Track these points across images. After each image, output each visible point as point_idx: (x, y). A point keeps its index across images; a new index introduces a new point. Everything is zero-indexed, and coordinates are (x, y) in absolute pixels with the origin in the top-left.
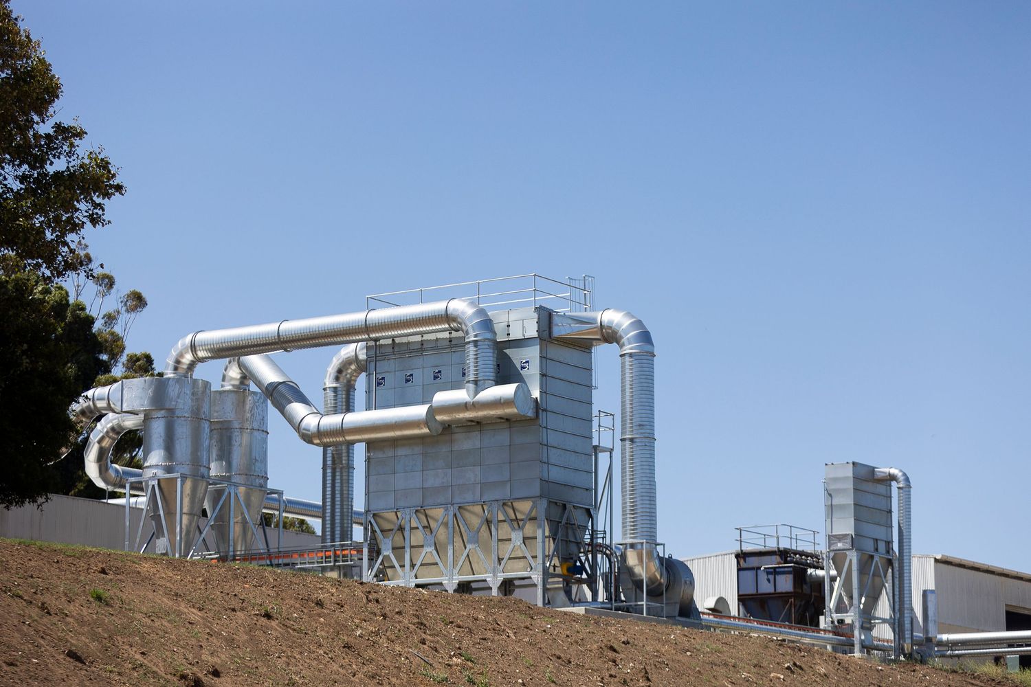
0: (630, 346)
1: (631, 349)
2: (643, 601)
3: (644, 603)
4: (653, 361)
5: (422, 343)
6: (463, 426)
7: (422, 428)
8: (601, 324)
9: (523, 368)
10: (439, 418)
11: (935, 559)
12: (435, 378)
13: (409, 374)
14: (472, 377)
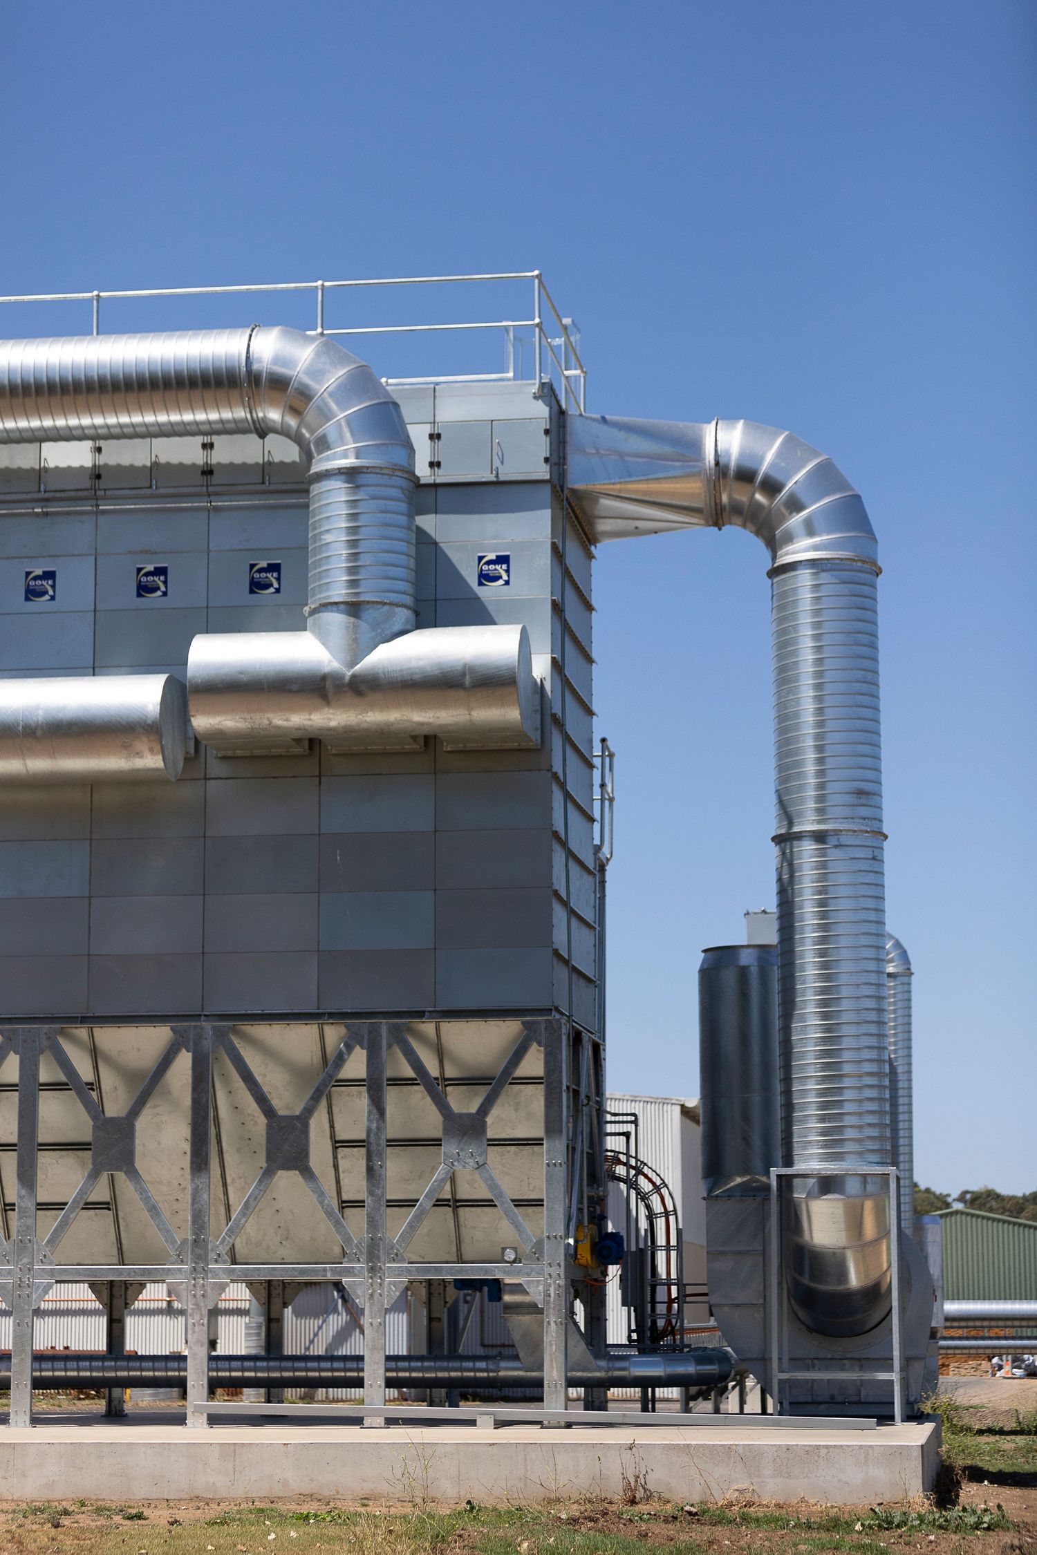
0: (816, 540)
1: (816, 548)
2: (891, 1369)
3: (895, 1376)
4: (874, 586)
5: (97, 474)
6: (253, 757)
7: (138, 754)
8: (717, 464)
9: (485, 578)
10: (202, 722)
11: (683, 1106)
12: (144, 590)
13: (39, 572)
14: (339, 591)
